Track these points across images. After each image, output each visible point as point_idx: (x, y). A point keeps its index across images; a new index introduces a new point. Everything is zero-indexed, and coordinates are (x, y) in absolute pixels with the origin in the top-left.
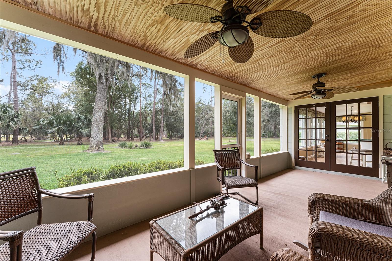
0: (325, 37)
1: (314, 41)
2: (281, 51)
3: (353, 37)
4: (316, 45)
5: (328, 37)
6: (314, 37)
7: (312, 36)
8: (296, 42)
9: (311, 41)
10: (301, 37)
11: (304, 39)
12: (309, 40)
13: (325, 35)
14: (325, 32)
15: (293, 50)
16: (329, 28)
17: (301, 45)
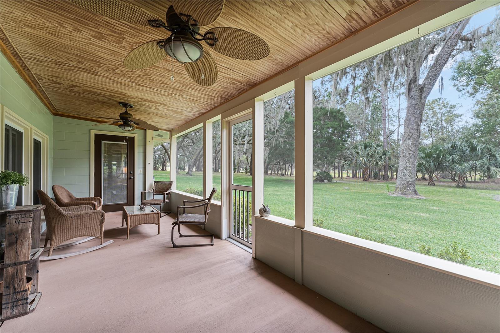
0: (107, 63)
1: (119, 67)
2: (150, 81)
3: (80, 40)
4: (119, 62)
5: (105, 61)
6: (115, 70)
7: (117, 72)
8: (131, 78)
9: (121, 69)
10: (124, 77)
11: (124, 75)
12: (121, 71)
13: (106, 65)
14: (105, 67)
15: (142, 74)
16: (100, 67)
17: (131, 72)
